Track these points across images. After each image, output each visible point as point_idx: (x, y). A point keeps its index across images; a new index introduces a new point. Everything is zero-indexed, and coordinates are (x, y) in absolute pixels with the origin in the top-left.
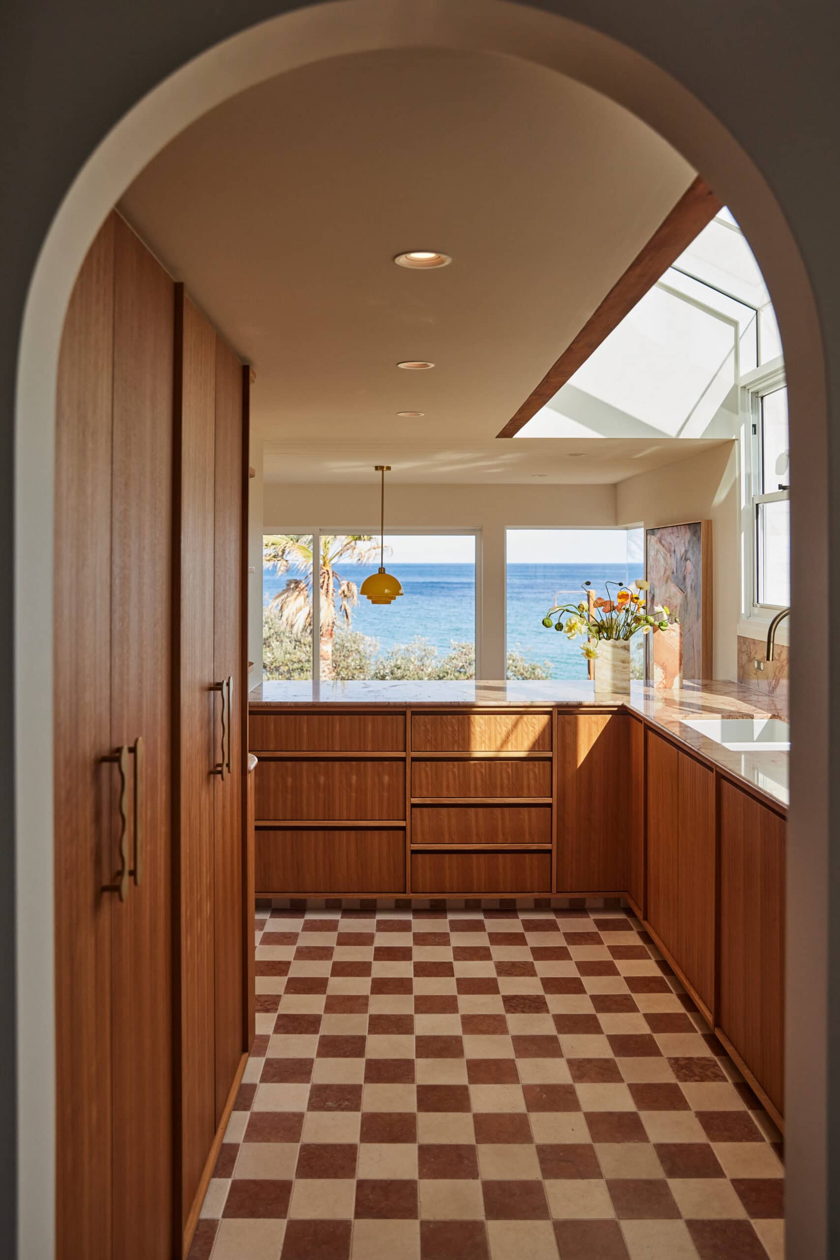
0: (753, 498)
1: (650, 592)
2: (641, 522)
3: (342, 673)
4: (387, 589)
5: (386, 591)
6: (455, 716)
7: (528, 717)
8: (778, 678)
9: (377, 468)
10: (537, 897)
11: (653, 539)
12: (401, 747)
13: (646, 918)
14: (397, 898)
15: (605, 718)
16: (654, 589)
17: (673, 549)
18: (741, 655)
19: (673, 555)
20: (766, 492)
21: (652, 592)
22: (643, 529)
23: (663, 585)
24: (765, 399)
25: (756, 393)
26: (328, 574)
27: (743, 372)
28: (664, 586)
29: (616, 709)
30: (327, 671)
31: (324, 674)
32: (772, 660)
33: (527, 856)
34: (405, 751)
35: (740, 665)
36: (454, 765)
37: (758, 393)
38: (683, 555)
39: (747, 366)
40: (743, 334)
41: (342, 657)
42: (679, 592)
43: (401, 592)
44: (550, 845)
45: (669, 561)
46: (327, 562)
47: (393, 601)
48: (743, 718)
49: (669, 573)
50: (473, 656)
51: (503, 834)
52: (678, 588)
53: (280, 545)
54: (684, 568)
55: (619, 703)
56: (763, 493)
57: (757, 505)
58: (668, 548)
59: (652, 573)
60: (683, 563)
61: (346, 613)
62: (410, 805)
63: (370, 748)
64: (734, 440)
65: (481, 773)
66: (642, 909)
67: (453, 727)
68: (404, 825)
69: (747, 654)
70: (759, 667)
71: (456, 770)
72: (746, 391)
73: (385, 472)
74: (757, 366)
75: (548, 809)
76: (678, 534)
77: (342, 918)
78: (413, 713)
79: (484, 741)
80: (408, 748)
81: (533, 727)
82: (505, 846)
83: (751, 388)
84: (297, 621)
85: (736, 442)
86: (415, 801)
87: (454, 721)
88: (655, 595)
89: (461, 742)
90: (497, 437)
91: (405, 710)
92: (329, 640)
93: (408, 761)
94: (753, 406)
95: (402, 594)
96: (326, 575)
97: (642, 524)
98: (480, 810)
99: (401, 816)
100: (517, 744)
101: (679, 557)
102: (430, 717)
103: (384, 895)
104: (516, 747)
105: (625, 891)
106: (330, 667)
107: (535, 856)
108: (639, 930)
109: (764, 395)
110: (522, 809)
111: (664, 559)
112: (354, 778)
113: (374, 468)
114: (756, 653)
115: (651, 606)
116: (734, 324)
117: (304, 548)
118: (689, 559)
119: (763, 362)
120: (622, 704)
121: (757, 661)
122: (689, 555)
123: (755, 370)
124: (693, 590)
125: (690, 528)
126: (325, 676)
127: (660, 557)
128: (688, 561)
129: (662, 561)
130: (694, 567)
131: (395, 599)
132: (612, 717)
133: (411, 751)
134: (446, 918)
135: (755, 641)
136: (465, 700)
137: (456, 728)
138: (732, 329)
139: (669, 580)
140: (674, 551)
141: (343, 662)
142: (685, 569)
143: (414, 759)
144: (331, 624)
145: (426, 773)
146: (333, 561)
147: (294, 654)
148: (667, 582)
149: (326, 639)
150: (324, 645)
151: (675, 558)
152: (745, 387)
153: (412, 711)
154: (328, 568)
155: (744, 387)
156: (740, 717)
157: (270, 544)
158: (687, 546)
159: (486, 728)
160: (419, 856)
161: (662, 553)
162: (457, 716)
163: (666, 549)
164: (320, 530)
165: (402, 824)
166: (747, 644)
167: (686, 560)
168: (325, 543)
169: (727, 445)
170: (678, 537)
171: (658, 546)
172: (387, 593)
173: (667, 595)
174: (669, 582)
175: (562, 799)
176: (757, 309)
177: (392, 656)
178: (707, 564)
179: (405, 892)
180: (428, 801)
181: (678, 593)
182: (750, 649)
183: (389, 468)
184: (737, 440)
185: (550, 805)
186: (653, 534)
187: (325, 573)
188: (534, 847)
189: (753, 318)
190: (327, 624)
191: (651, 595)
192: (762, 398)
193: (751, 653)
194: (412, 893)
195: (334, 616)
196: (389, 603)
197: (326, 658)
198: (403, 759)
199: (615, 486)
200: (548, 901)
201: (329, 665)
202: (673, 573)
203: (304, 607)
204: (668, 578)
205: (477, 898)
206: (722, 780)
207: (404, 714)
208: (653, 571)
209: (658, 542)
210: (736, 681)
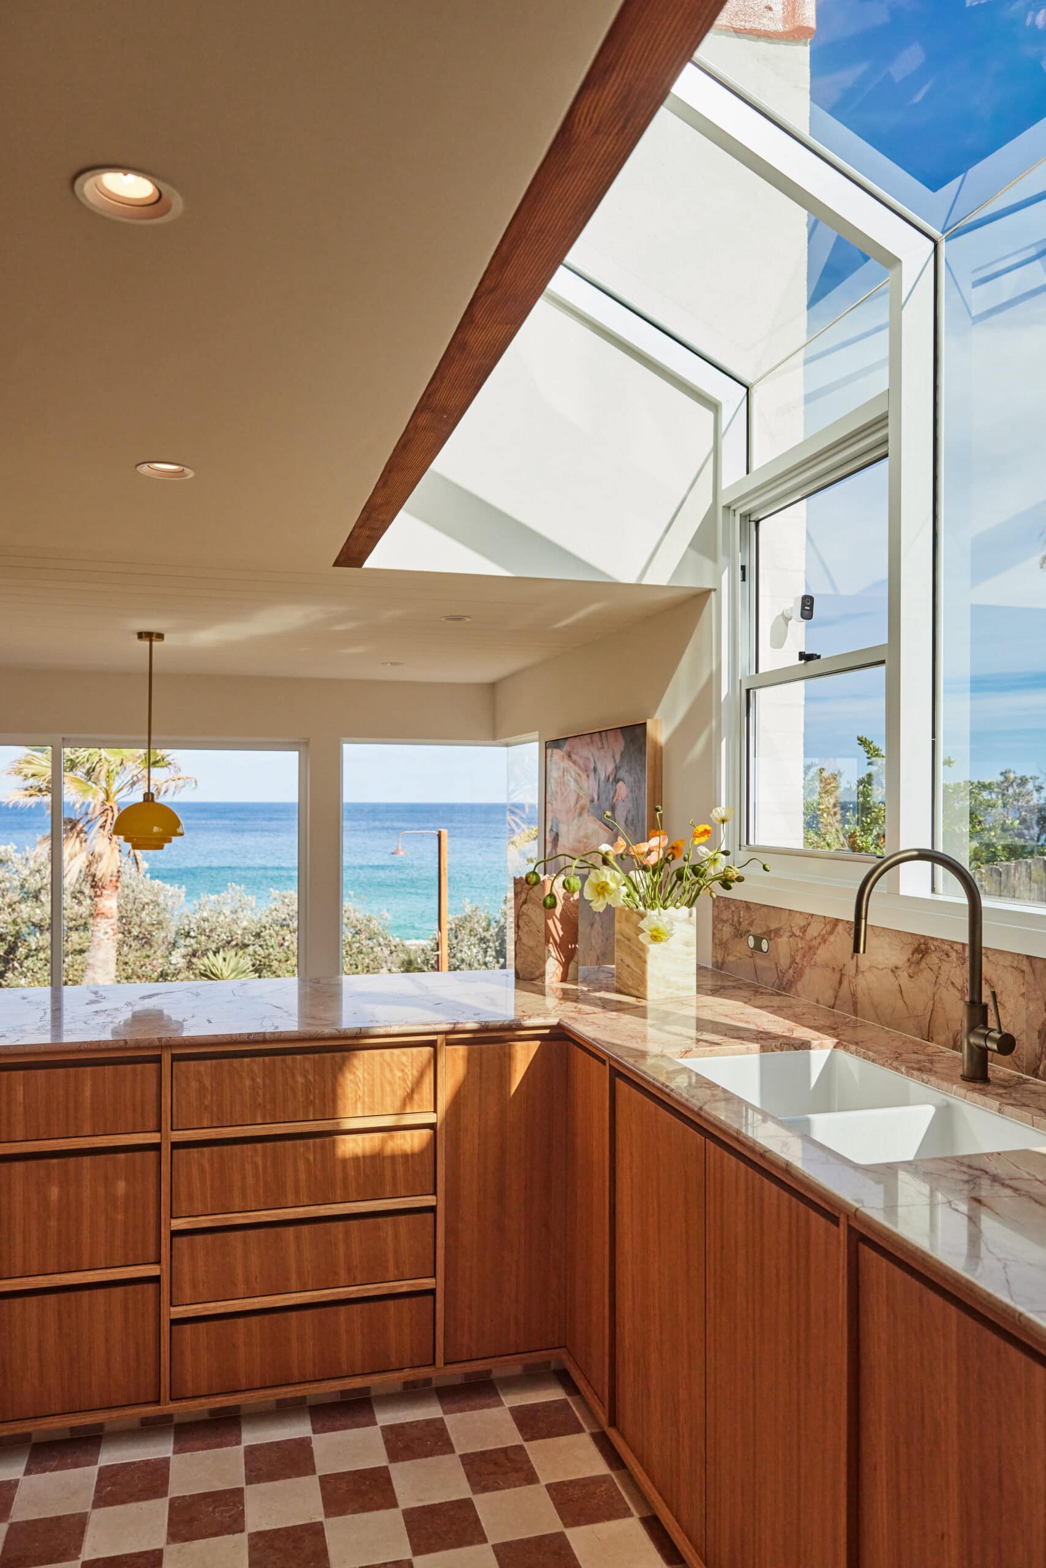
0: (741, 681)
1: (551, 830)
2: (533, 733)
3: (133, 930)
4: (157, 826)
5: (156, 829)
6: (257, 1059)
7: (392, 1054)
8: (800, 966)
9: (140, 635)
10: (411, 1378)
11: (557, 754)
12: (152, 1123)
13: (613, 1423)
14: (143, 1415)
15: (528, 1046)
16: (557, 825)
17: (592, 766)
18: (719, 926)
19: (592, 775)
20: (761, 671)
21: (554, 830)
22: (537, 744)
23: (574, 819)
24: (761, 523)
25: (746, 516)
26: (112, 811)
27: (726, 483)
28: (575, 821)
29: (547, 1031)
30: (111, 933)
31: (107, 936)
32: (864, 952)
33: (391, 1303)
34: (159, 1131)
35: (717, 941)
36: (256, 1150)
37: (750, 515)
38: (611, 774)
39: (732, 474)
40: (727, 429)
41: (134, 912)
42: (603, 829)
43: (179, 830)
44: (433, 1280)
45: (585, 784)
46: (111, 796)
47: (166, 845)
48: (782, 1050)
49: (585, 801)
50: (295, 907)
51: (349, 1270)
52: (600, 823)
53: (43, 775)
54: (612, 793)
55: (553, 1021)
56: (757, 671)
57: (748, 691)
58: (583, 767)
59: (554, 802)
60: (609, 786)
61: (136, 859)
62: (169, 1233)
63: (87, 1129)
64: (709, 591)
65: (307, 1160)
66: (606, 1404)
67: (253, 1080)
68: (157, 1273)
69: (731, 924)
70: (758, 947)
71: (259, 1160)
72: (731, 513)
73: (154, 643)
74: (748, 473)
75: (430, 1215)
76: (602, 744)
77: (28, 1472)
78: (176, 1058)
79: (313, 1103)
80: (166, 1125)
81: (403, 1071)
82: (352, 1292)
83: (738, 508)
84: (69, 871)
85: (713, 593)
86: (178, 1224)
87: (255, 1067)
88: (560, 834)
89: (268, 1107)
90: (337, 564)
91: (158, 1053)
92: (113, 894)
93: (166, 1150)
94: (743, 538)
95: (182, 834)
96: (109, 812)
97: (535, 735)
98: (305, 1229)
99: (151, 1254)
100: (373, 1102)
101: (603, 778)
102: (209, 1062)
103: (115, 1414)
104: (371, 1109)
105: (562, 1347)
106: (115, 927)
107: (406, 1302)
108: (593, 1431)
109: (761, 517)
110: (380, 1220)
111: (576, 781)
112: (54, 1192)
113: (136, 636)
114: (751, 924)
115: (552, 848)
116: (713, 406)
117: (79, 781)
118: (621, 780)
119: (755, 466)
120: (559, 1023)
121: (753, 936)
122: (622, 773)
123: (744, 479)
124: (630, 825)
125: (623, 735)
126: (108, 939)
127: (570, 780)
128: (621, 783)
129: (573, 785)
130: (632, 791)
131: (171, 842)
132: (540, 1046)
133: (172, 1130)
134: (238, 1443)
135: (749, 904)
136: (277, 1027)
137: (259, 1080)
138: (710, 415)
139: (586, 811)
140: (595, 770)
141: (135, 917)
142: (615, 793)
143: (176, 1146)
144: (115, 874)
145: (202, 1170)
146: (117, 797)
147: (71, 909)
148: (580, 814)
149: (109, 892)
150: (106, 899)
151: (595, 778)
152: (729, 507)
153: (172, 1055)
154: (112, 804)
155: (727, 507)
156: (777, 1048)
157: (29, 776)
158: (618, 761)
159: (317, 1078)
160: (188, 1327)
161: (573, 773)
162: (261, 1059)
163: (580, 768)
164: (63, 739)
165: (152, 1270)
166: (733, 909)
167: (617, 781)
168: (108, 772)
169: (699, 598)
170: (603, 748)
171: (567, 764)
172: (157, 833)
173: (582, 834)
174: (585, 815)
175: (453, 1199)
176: (748, 384)
177: (199, 909)
178: (654, 787)
179: (157, 1402)
180: (205, 1222)
181: (601, 831)
182: (740, 917)
183: (160, 636)
184: (715, 590)
185: (432, 1209)
186: (558, 747)
187: (107, 809)
188: (404, 1286)
189: (743, 399)
190: (110, 874)
191: (553, 834)
192: (757, 523)
193: (740, 923)
194: (171, 1399)
195: (119, 864)
196: (161, 847)
197: (110, 916)
198: (156, 1147)
199: (493, 687)
200: (428, 1381)
201: (114, 924)
202: (592, 801)
203: (79, 852)
204: (583, 809)
205: (299, 1394)
206: (861, 1245)
207: (158, 1059)
208: (556, 799)
209: (566, 757)
210: (710, 967)
